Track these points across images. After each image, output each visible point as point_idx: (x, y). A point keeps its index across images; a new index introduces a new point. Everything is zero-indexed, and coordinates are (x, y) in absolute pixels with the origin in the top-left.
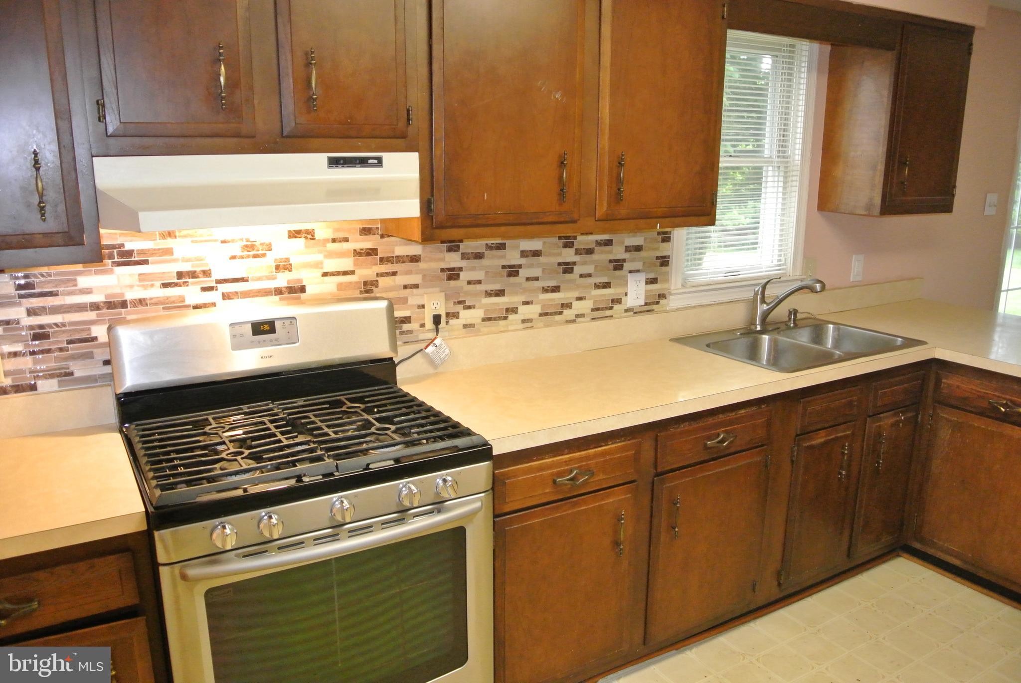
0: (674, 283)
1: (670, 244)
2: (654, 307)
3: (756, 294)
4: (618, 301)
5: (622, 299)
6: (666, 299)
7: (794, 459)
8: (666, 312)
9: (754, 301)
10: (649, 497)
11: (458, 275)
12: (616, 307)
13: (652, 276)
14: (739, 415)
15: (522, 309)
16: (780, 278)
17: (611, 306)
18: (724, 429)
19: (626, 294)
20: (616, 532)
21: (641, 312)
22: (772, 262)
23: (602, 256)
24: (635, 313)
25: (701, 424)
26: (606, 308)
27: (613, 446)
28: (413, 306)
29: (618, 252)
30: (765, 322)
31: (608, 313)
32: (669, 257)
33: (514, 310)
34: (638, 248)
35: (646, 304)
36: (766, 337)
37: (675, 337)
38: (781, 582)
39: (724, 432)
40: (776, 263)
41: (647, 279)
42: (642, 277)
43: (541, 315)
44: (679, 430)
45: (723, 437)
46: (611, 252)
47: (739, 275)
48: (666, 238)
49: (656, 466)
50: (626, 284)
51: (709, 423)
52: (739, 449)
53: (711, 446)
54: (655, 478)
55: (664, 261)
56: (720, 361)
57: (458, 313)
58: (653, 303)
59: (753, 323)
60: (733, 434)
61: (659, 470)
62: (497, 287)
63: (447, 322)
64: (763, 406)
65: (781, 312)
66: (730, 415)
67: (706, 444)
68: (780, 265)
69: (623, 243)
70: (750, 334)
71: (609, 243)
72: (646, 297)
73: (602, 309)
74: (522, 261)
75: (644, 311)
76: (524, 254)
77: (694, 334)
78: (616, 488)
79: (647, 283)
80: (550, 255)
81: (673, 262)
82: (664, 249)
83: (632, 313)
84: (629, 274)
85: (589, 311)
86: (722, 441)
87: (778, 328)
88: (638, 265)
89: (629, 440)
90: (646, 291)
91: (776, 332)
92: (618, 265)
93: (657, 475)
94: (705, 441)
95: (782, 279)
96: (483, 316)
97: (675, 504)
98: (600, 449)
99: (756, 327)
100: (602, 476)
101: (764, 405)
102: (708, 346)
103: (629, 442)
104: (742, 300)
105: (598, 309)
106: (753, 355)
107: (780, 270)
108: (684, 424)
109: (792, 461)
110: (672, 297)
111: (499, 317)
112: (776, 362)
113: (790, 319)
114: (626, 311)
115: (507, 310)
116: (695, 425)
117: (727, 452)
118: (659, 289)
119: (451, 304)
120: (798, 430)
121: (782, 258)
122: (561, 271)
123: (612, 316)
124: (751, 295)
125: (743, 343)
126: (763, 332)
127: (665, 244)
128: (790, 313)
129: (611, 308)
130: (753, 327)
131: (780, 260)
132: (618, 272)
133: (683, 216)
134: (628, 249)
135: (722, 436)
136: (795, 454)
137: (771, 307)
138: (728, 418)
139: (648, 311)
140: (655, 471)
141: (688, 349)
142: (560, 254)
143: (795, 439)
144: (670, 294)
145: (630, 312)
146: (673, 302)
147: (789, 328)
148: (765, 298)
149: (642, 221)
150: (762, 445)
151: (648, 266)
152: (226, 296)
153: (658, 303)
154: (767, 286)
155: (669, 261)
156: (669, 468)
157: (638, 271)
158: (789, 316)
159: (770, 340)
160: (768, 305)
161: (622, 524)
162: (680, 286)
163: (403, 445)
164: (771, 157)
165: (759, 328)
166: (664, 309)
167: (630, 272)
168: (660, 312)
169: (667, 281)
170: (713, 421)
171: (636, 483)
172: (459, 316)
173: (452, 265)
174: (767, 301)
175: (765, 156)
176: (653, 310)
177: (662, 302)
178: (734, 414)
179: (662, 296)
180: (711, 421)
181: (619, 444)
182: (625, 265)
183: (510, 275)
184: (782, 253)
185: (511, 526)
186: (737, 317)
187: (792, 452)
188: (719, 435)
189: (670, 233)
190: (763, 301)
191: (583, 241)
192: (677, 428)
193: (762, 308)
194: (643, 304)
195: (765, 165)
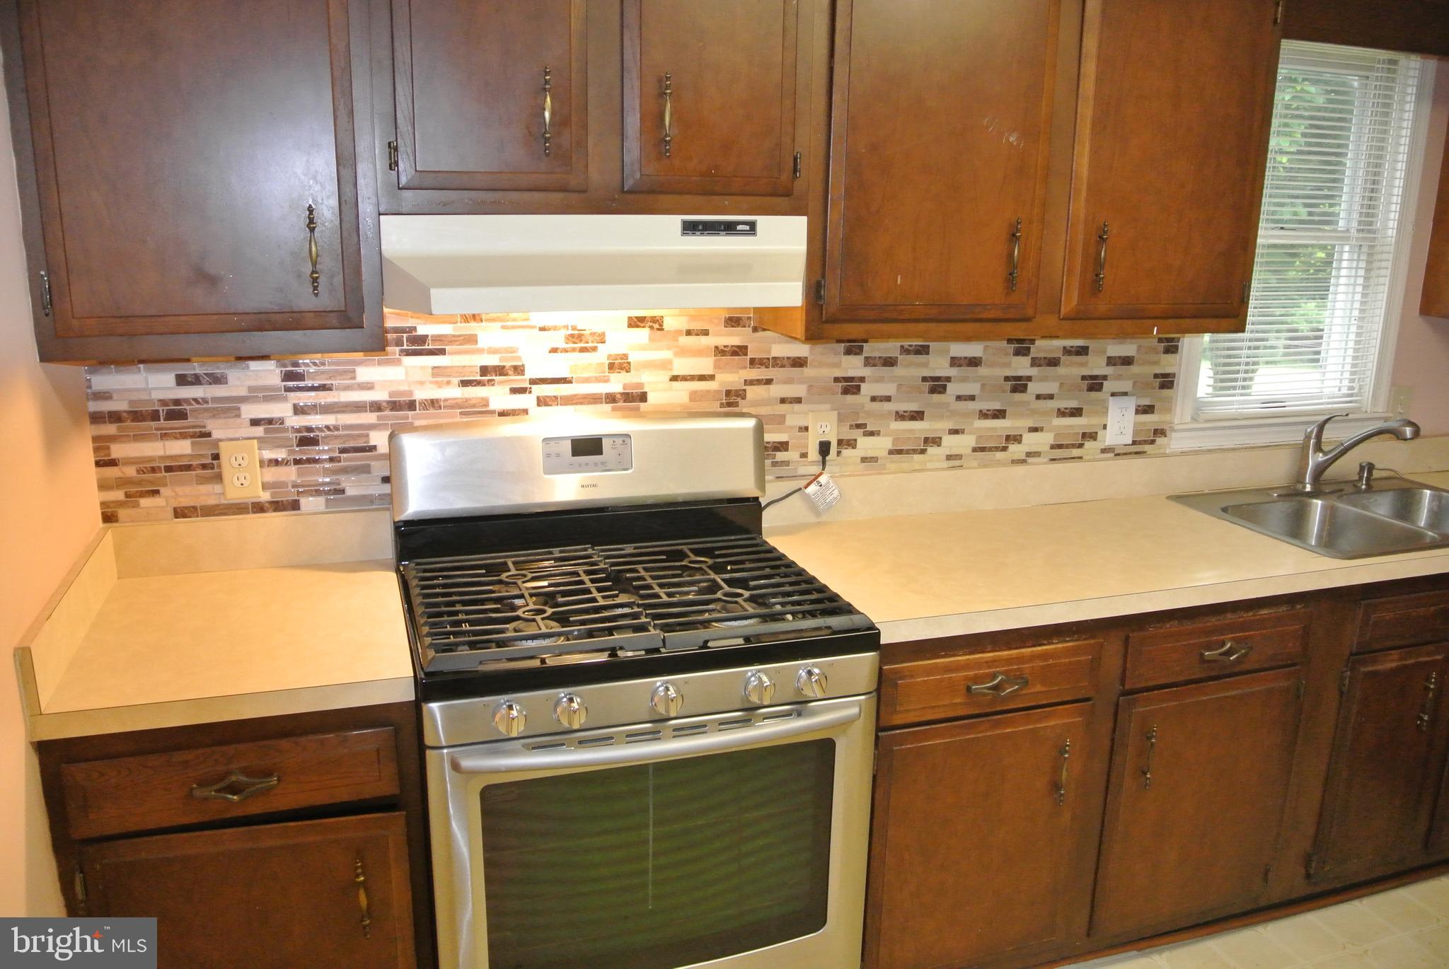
0: (1180, 415)
1: (1177, 356)
2: (1147, 448)
3: (1308, 437)
4: (1092, 436)
5: (1099, 434)
6: (1166, 436)
7: (1345, 689)
8: (1165, 455)
9: (1304, 449)
10: (1110, 725)
11: (858, 388)
12: (1089, 445)
13: (1146, 402)
14: (1258, 617)
15: (948, 440)
16: (1347, 415)
17: (1080, 442)
18: (1232, 635)
19: (1105, 427)
20: (1056, 770)
21: (1125, 454)
22: (1339, 390)
23: (1072, 370)
24: (1118, 455)
25: (1198, 624)
26: (1073, 446)
27: (1060, 646)
28: (791, 428)
29: (1096, 365)
30: (1319, 481)
31: (1076, 452)
32: (1174, 375)
33: (937, 441)
34: (1127, 361)
35: (1134, 443)
36: (1318, 504)
37: (1177, 493)
38: (1312, 871)
39: (1232, 639)
40: (1345, 391)
41: (1139, 406)
42: (1131, 404)
43: (975, 450)
44: (1162, 631)
45: (1230, 647)
46: (1085, 365)
47: (1284, 407)
48: (1172, 348)
49: (1123, 680)
50: (1105, 412)
51: (1209, 624)
52: (1257, 666)
53: (1208, 659)
54: (1121, 698)
55: (1167, 381)
56: (1240, 533)
57: (855, 440)
58: (1145, 442)
59: (1300, 479)
60: (1246, 644)
61: (1127, 687)
62: (913, 407)
63: (839, 453)
64: (1298, 607)
65: (1347, 466)
66: (1245, 615)
67: (1202, 655)
68: (1351, 395)
69: (1105, 352)
70: (1294, 495)
71: (1083, 351)
72: (1135, 432)
73: (1067, 446)
74: (953, 372)
75: (1130, 453)
76: (955, 362)
77: (1207, 491)
78: (1060, 707)
79: (1137, 412)
80: (992, 365)
81: (1180, 383)
82: (1168, 364)
83: (1112, 455)
84: (1111, 398)
85: (1047, 448)
86: (1229, 653)
87: (1341, 490)
88: (1126, 386)
89: (1085, 639)
90: (1135, 424)
91: (1334, 496)
92: (1095, 384)
93: (1125, 693)
94: (1203, 651)
95: (1350, 416)
96: (890, 447)
97: (1149, 738)
98: (1039, 648)
99: (1305, 487)
100: (1039, 688)
101: (1300, 604)
102: (1225, 510)
103: (1085, 642)
104: (1286, 445)
105: (1060, 446)
106: (1295, 529)
107: (1351, 402)
108: (1171, 623)
109: (1342, 693)
110: (1174, 435)
111: (913, 450)
112: (1331, 542)
113: (1361, 478)
114: (1104, 451)
115: (926, 440)
116: (1189, 626)
117: (1237, 670)
118: (1155, 422)
119: (846, 428)
120: (1355, 646)
121: (1356, 385)
122: (1009, 388)
123: (1081, 458)
124: (1299, 438)
125: (1280, 510)
126: (1313, 495)
127: (1169, 357)
128: (1362, 468)
129: (1081, 446)
130: (1299, 486)
131: (1351, 388)
132: (1094, 394)
133: (1194, 317)
134: (1111, 361)
135: (1229, 645)
136: (1347, 682)
137: (1331, 458)
138: (1241, 619)
139: (1136, 453)
140: (1121, 688)
141: (1192, 513)
142: (1008, 365)
143: (1349, 658)
144: (1173, 430)
145: (1108, 452)
146: (1176, 443)
147: (1359, 491)
148: (1322, 444)
149: (1129, 322)
150: (1294, 665)
151: (1140, 386)
152: (542, 402)
153: (1153, 442)
154: (1327, 426)
155: (1173, 381)
156: (1144, 685)
157: (1125, 394)
158: (1359, 474)
159: (1324, 508)
160: (1325, 454)
161: (1065, 758)
162: (1188, 419)
163: (758, 619)
164: (1348, 231)
165: (1308, 488)
166: (1162, 451)
167: (1113, 395)
168: (1156, 456)
169: (1169, 410)
170: (1216, 623)
171: (1090, 702)
172: (856, 445)
173: (850, 374)
174: (1325, 448)
175: (1339, 229)
176: (1145, 452)
177: (1160, 440)
178: (1251, 614)
179: (1160, 432)
180: (1213, 621)
181: (1069, 644)
182: (1106, 384)
183: (933, 390)
184: (1357, 377)
185: (902, 745)
186: (1276, 471)
187: (1342, 679)
188: (1223, 644)
189: (1178, 339)
190: (1318, 448)
191: (1043, 347)
192: (1161, 628)
193: (1314, 459)
194: (1131, 442)
195: (1339, 243)
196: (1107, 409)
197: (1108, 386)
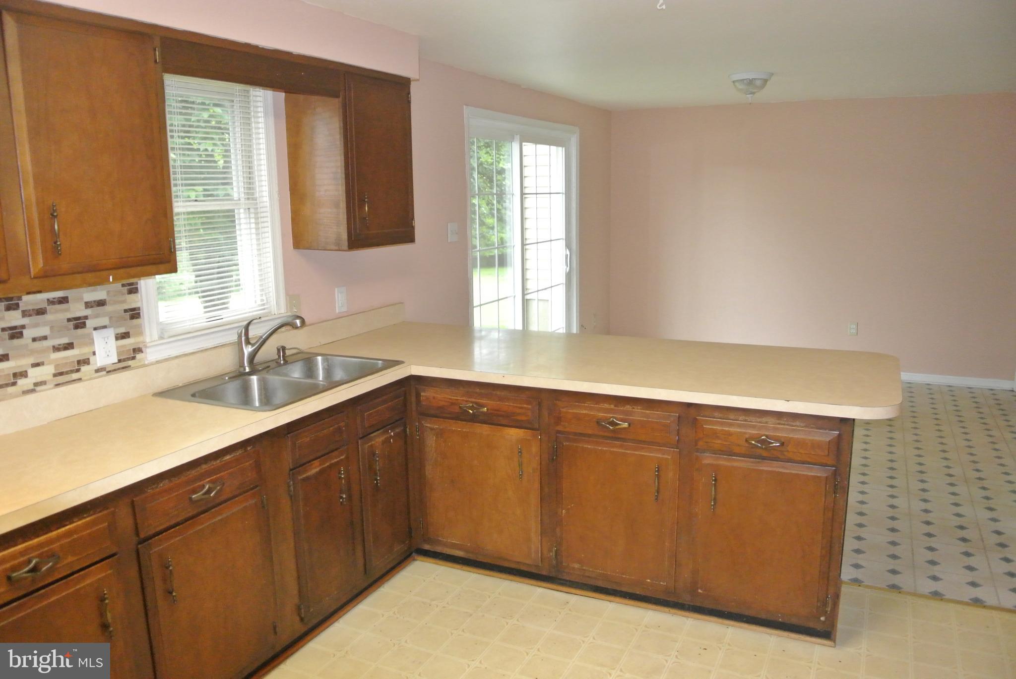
0: (149, 334)
1: (139, 295)
2: (130, 363)
3: (240, 336)
4: (86, 362)
5: (90, 359)
6: (142, 352)
7: (292, 493)
8: (145, 366)
9: (239, 343)
10: (137, 568)
12: (84, 368)
13: (122, 330)
14: (223, 462)
16: (260, 318)
17: (77, 368)
18: (209, 479)
19: (94, 353)
20: (102, 615)
21: (115, 370)
22: (256, 302)
23: (58, 315)
24: (108, 372)
25: (183, 478)
26: (72, 372)
27: (80, 523)
29: (77, 310)
30: (253, 363)
31: (75, 376)
32: (139, 309)
34: (101, 303)
35: (120, 361)
36: (254, 378)
37: (160, 390)
38: (303, 616)
39: (209, 482)
40: (259, 303)
41: (117, 334)
42: (110, 333)
44: (158, 490)
45: (209, 487)
46: (68, 310)
47: (222, 319)
48: (133, 290)
49: (137, 534)
50: (92, 342)
51: (191, 476)
52: (230, 495)
53: (196, 499)
54: (139, 546)
55: (135, 314)
56: (206, 410)
58: (128, 359)
59: (242, 365)
60: (220, 482)
61: (142, 536)
64: (249, 448)
65: (269, 351)
66: (214, 463)
67: (190, 499)
68: (264, 305)
69: (82, 299)
70: (240, 375)
71: (64, 300)
72: (119, 354)
73: (67, 373)
75: (119, 369)
77: (181, 385)
78: (93, 567)
79: (117, 339)
81: (145, 313)
82: (132, 301)
83: (104, 373)
84: (94, 332)
85: (51, 377)
86: (209, 492)
87: (269, 367)
88: (105, 321)
89: (100, 512)
90: (117, 348)
91: (265, 371)
92: (79, 323)
93: (140, 543)
94: (191, 496)
95: (263, 319)
97: (167, 568)
98: (63, 529)
99: (245, 369)
100: (70, 559)
101: (250, 446)
102: (193, 395)
103: (100, 514)
104: (228, 344)
105: (61, 374)
106: (245, 399)
107: (264, 309)
108: (163, 482)
109: (291, 497)
110: (148, 350)
112: (268, 402)
113: (279, 356)
114: (97, 371)
116: (176, 481)
117: (218, 501)
118: (132, 344)
120: (291, 465)
121: (264, 298)
122: (7, 337)
123: (80, 379)
124: (235, 338)
125: (232, 389)
126: (251, 373)
127: (132, 296)
128: (279, 350)
129: (78, 370)
130: (242, 369)
131: (262, 300)
132: (80, 331)
133: (138, 266)
134: (88, 305)
135: (207, 487)
136: (292, 488)
137: (258, 346)
138: (212, 467)
139: (123, 368)
140: (137, 538)
141: (171, 402)
142: (2, 318)
143: (290, 475)
144: (146, 347)
145: (101, 371)
146: (151, 355)
147: (279, 365)
148: (250, 340)
149: (90, 275)
150: (256, 486)
151: (115, 320)
153: (134, 358)
154: (250, 328)
155: (140, 313)
156: (153, 532)
157: (105, 327)
158: (278, 354)
159: (259, 380)
160: (253, 345)
161: (106, 604)
162: (156, 337)
164: (239, 200)
165: (247, 370)
166: (142, 363)
167: (95, 329)
168: (138, 367)
169: (140, 333)
170: (196, 474)
171: (116, 557)
174: (252, 342)
175: (235, 199)
176: (130, 366)
177: (138, 356)
178: (218, 461)
179: (137, 350)
180: (193, 473)
181: (88, 519)
182: (88, 322)
184: (264, 293)
186: (225, 362)
187: (289, 487)
188: (204, 486)
189: (137, 283)
190: (248, 342)
191: (30, 301)
192: (157, 487)
193: (248, 350)
194: (116, 361)
195: (237, 207)
196: (93, 340)
197: (89, 323)
